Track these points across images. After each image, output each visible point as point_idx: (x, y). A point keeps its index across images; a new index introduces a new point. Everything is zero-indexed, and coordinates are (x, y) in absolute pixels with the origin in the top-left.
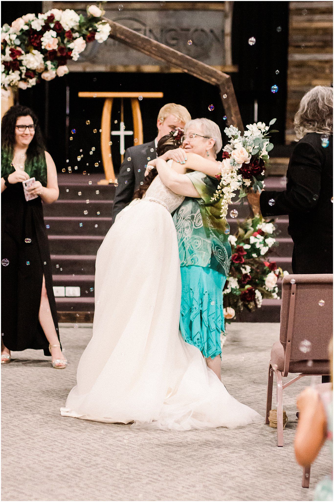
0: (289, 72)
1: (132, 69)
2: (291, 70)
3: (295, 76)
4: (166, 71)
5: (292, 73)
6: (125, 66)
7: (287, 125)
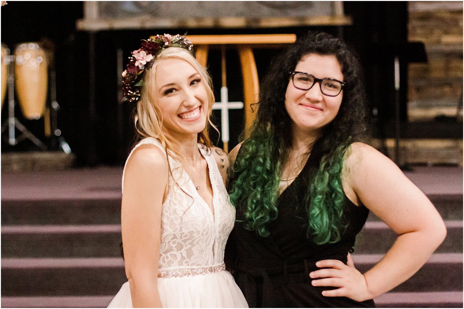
0: (410, 27)
1: (208, 23)
2: (413, 24)
3: (419, 31)
4: (254, 25)
5: (414, 28)
6: (198, 19)
7: (409, 96)
